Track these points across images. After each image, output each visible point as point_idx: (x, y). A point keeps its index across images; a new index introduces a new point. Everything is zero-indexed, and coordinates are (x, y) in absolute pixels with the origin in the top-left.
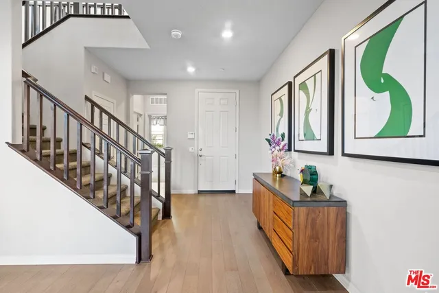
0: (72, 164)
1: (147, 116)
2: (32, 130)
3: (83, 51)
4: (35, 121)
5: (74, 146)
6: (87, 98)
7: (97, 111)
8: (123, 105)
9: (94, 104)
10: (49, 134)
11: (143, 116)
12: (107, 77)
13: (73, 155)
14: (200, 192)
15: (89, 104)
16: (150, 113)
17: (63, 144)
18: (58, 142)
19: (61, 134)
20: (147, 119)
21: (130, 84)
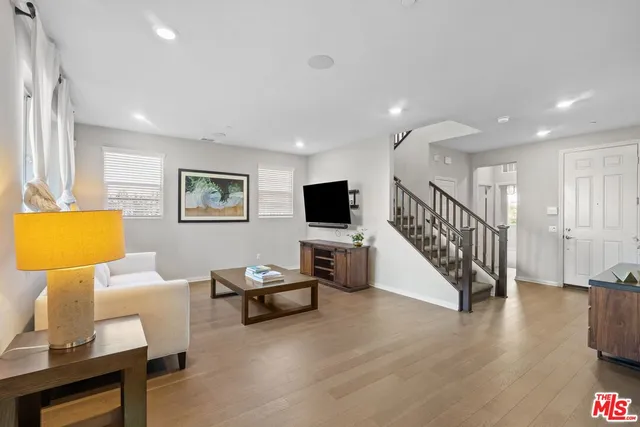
0: (419, 236)
1: (497, 187)
2: (399, 209)
3: (427, 146)
4: (400, 205)
5: (420, 223)
6: (431, 184)
7: (438, 193)
8: (465, 182)
9: (436, 188)
10: (406, 214)
11: (492, 188)
12: (449, 160)
13: (419, 228)
14: (567, 287)
15: (433, 189)
16: (503, 183)
17: (414, 221)
18: (412, 218)
19: (413, 214)
20: (498, 190)
21: (473, 159)
